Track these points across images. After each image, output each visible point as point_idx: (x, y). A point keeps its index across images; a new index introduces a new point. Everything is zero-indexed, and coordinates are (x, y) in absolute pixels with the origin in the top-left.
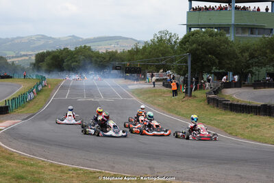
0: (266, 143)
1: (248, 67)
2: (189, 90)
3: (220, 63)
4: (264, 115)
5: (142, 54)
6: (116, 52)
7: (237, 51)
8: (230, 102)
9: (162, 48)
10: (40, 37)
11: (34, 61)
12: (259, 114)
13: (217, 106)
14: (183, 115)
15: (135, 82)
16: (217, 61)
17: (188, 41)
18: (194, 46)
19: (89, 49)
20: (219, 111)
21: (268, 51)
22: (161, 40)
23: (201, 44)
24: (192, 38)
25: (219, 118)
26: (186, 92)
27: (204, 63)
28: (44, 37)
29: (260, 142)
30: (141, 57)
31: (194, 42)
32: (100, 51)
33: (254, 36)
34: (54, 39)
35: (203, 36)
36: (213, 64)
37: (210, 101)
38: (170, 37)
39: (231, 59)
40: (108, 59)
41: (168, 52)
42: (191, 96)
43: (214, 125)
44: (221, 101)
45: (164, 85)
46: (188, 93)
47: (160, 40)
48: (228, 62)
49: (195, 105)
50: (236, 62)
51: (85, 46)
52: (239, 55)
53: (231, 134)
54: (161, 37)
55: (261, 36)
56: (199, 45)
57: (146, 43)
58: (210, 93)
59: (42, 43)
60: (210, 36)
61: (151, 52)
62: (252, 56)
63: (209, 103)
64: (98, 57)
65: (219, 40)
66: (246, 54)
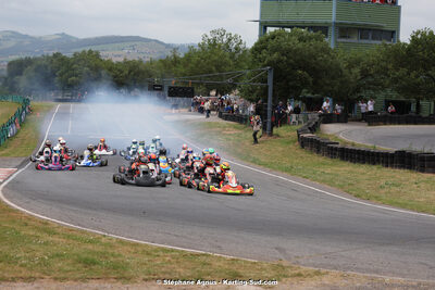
0: (423, 212)
1: (357, 90)
2: (269, 125)
3: (315, 83)
4: (400, 167)
5: (185, 66)
6: (141, 61)
7: (343, 65)
8: (339, 146)
9: (216, 58)
10: (9, 34)
11: (5, 73)
12: (392, 167)
13: (318, 152)
14: (265, 165)
15: (174, 111)
16: (311, 79)
17: (265, 48)
18: (275, 55)
19: (97, 55)
20: (322, 159)
21: (390, 66)
22: (215, 44)
23: (286, 52)
24: (272, 43)
25: (328, 171)
26: (264, 128)
27: (291, 83)
28: (15, 35)
29: (413, 210)
30: (183, 71)
31: (274, 50)
32: (114, 60)
33: (366, 41)
34: (31, 38)
35: (289, 40)
36: (305, 84)
37: (304, 143)
38: (230, 40)
39: (333, 78)
40: (127, 72)
41: (226, 64)
42: (271, 134)
43: (324, 181)
44: (325, 144)
45: (220, 116)
46: (268, 129)
47: (213, 45)
48: (328, 82)
49: (281, 149)
50: (341, 82)
51: (90, 52)
52: (346, 72)
53: (357, 196)
54: (214, 40)
55: (380, 42)
56: (283, 55)
57: (191, 48)
58: (303, 131)
59: (12, 44)
60: (300, 40)
61: (199, 62)
62: (365, 74)
63: (303, 147)
64: (110, 70)
65: (316, 48)
66: (356, 71)
